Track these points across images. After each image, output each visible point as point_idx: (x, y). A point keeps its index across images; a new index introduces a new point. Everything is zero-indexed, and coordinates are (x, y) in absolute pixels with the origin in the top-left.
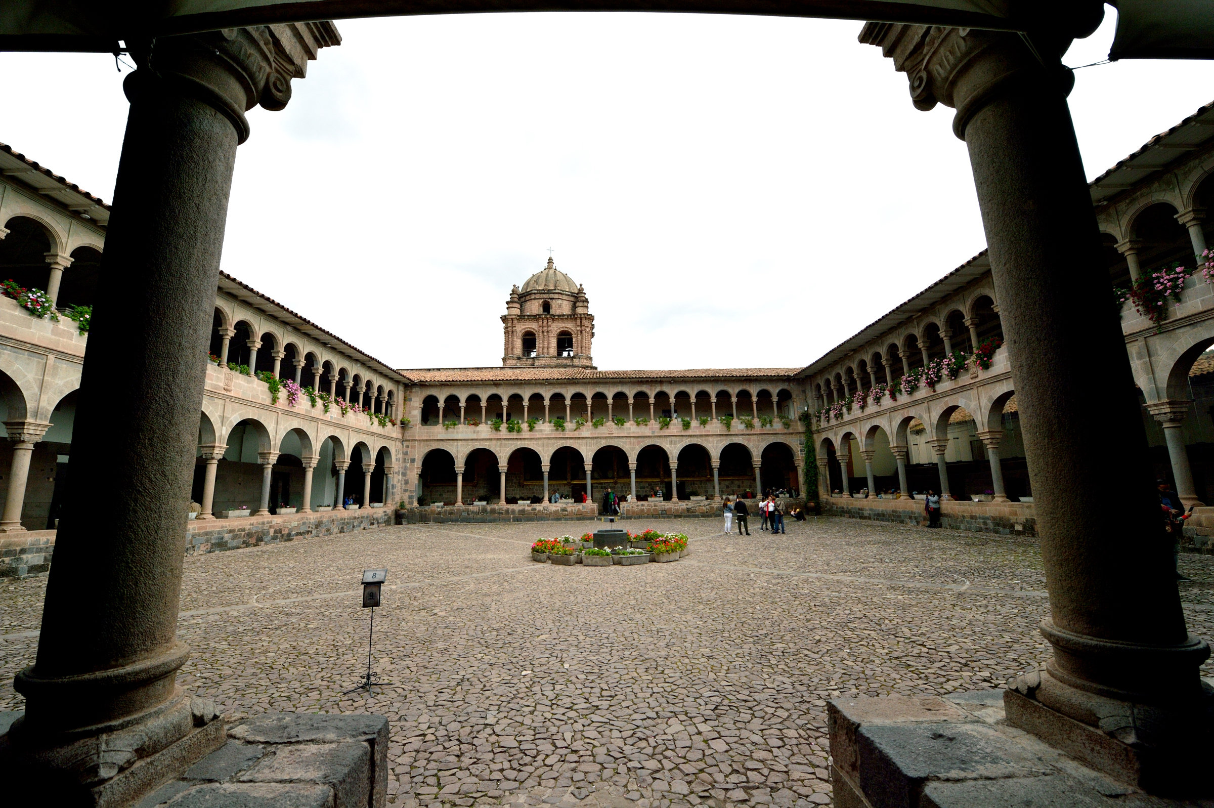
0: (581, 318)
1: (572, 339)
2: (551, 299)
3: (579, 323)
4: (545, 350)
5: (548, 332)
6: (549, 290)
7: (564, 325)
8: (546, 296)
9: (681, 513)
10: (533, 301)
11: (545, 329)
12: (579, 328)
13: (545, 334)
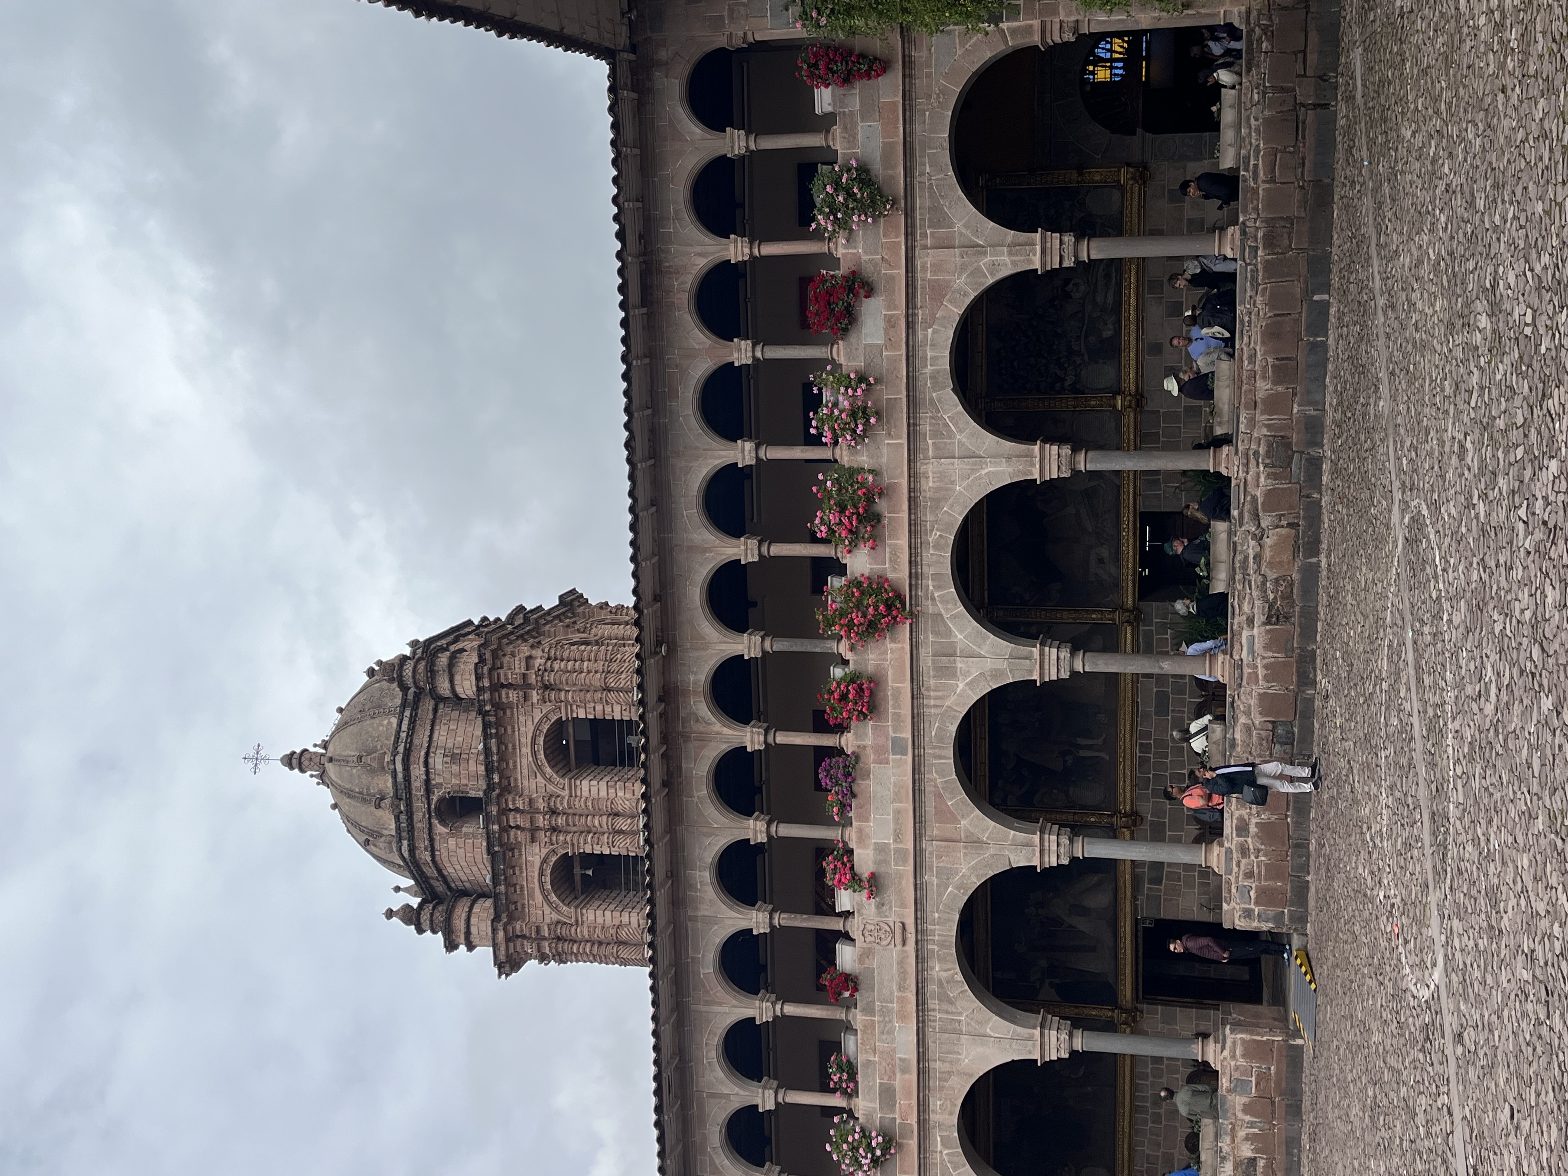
0: (497, 687)
1: (576, 720)
2: (428, 791)
3: (513, 696)
4: (623, 824)
5: (554, 812)
6: (397, 797)
7: (526, 750)
8: (420, 806)
9: (1288, 651)
10: (442, 854)
11: (541, 821)
12: (535, 696)
13: (560, 821)
